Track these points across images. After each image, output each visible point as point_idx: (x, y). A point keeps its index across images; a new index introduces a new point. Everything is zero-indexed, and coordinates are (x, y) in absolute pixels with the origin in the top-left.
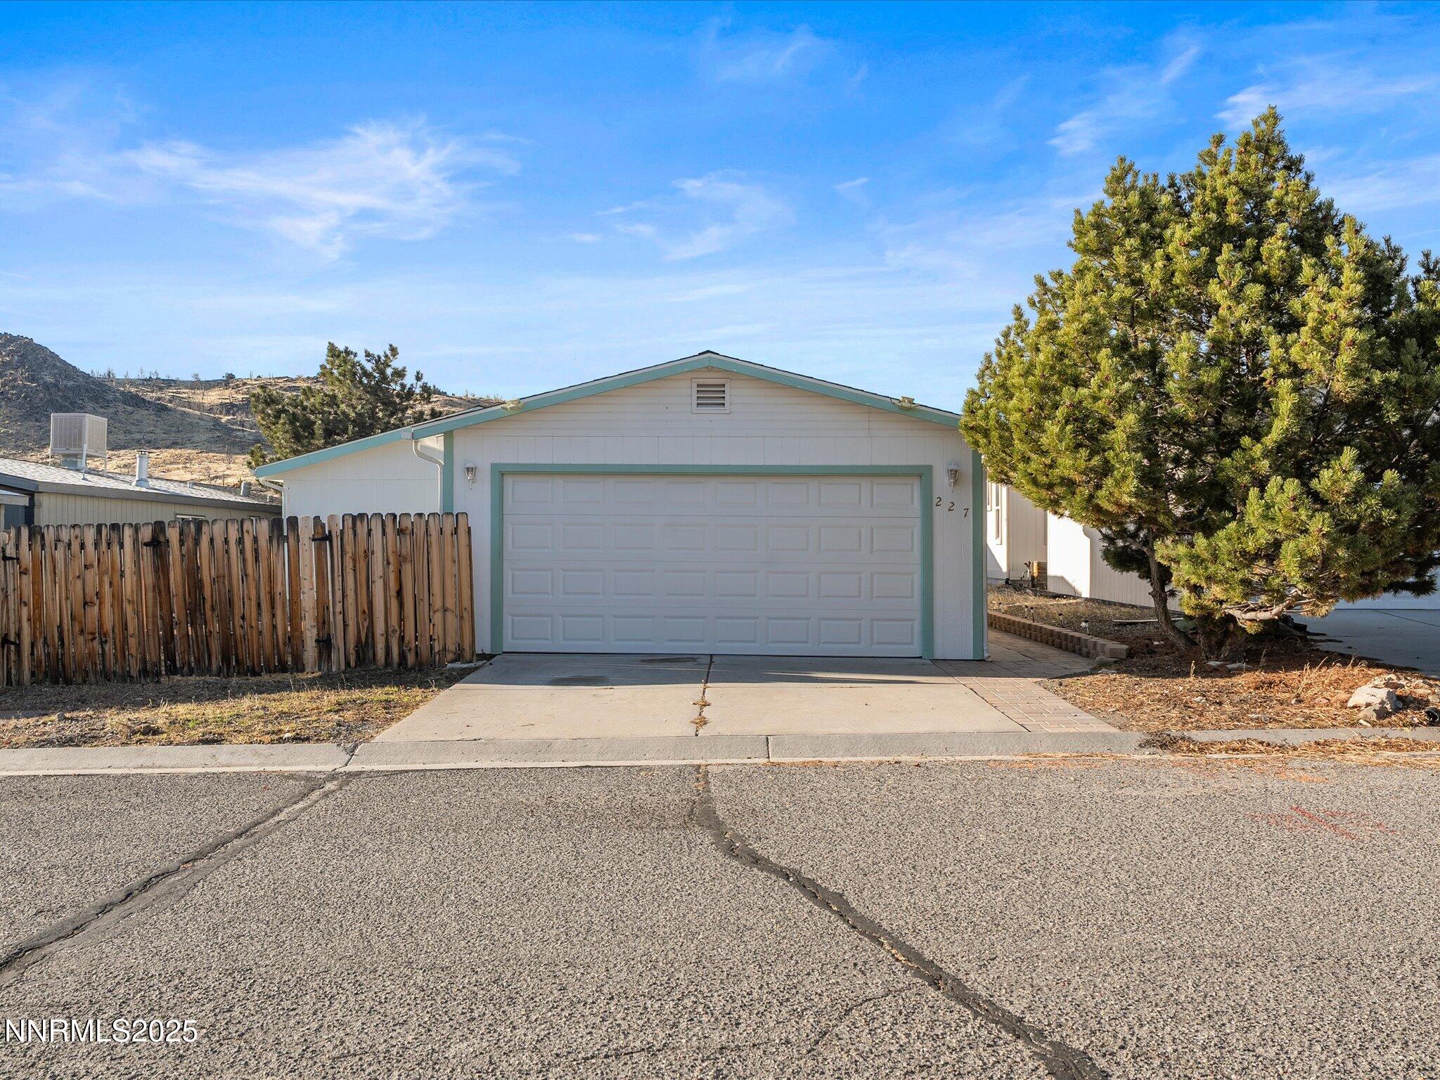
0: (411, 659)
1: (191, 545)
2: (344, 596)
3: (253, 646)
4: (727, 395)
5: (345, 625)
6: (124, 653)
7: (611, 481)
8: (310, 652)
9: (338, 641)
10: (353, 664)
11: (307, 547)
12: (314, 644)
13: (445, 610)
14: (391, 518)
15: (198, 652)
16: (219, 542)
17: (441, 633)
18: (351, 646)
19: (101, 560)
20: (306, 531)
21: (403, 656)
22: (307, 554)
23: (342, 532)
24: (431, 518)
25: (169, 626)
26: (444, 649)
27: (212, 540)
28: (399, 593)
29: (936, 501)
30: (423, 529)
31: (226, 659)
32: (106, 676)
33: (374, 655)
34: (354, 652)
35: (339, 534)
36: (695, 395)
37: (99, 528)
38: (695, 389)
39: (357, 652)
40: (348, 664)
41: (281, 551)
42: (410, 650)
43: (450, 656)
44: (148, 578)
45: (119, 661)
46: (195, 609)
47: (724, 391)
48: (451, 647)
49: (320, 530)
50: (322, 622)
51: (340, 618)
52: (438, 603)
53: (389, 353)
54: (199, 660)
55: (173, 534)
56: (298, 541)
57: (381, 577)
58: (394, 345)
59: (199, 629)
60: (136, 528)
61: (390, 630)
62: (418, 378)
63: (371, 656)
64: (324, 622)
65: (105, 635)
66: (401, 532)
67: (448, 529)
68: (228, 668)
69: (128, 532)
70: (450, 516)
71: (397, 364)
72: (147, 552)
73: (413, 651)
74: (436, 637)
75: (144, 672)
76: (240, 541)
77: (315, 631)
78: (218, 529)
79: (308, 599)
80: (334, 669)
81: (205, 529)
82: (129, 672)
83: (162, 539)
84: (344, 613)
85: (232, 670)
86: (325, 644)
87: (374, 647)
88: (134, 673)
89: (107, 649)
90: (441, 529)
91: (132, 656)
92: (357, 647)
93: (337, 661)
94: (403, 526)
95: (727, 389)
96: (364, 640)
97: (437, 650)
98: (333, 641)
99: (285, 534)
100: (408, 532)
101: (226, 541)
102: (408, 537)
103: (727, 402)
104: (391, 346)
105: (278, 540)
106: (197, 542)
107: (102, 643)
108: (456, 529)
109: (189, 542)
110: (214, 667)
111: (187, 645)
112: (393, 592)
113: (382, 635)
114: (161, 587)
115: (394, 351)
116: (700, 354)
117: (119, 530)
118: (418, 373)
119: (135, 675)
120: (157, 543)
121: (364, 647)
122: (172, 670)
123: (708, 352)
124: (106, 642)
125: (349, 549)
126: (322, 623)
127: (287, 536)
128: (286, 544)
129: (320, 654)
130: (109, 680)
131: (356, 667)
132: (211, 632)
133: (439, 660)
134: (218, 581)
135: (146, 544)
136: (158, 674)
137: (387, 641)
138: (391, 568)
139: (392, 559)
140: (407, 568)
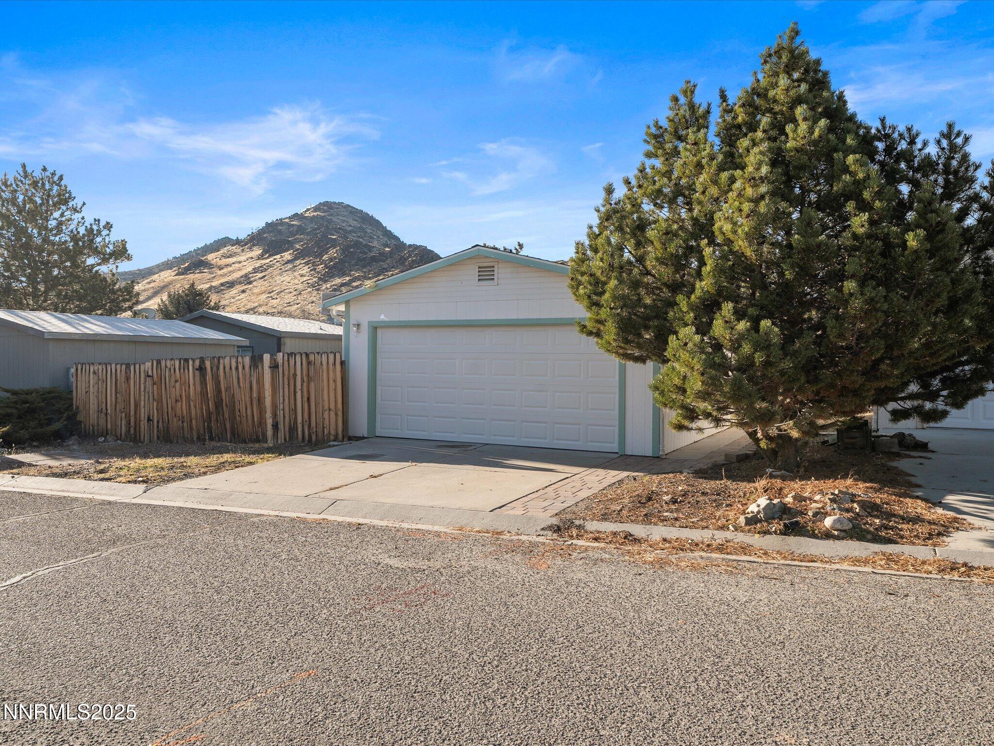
0: (313, 438)
2: (284, 400)
3: (244, 427)
4: (496, 273)
5: (284, 417)
6: (191, 428)
8: (270, 432)
9: (281, 426)
10: (287, 439)
11: (267, 372)
12: (271, 427)
13: (330, 410)
14: (304, 355)
15: (222, 430)
16: (227, 368)
17: (328, 423)
18: (287, 429)
19: (181, 378)
20: (267, 362)
21: (310, 436)
22: (267, 376)
23: (283, 363)
24: (323, 355)
26: (329, 433)
27: (224, 368)
28: (308, 399)
30: (320, 362)
31: (233, 433)
32: (185, 440)
36: (477, 273)
37: (180, 360)
38: (477, 270)
39: (289, 432)
40: (285, 439)
41: (255, 374)
42: (313, 433)
43: (332, 438)
44: (199, 388)
45: (189, 432)
46: (218, 404)
47: (493, 271)
49: (273, 362)
51: (282, 412)
52: (326, 407)
54: (222, 434)
55: (208, 364)
56: (263, 369)
57: (300, 390)
60: (194, 360)
61: (304, 421)
63: (296, 435)
65: (184, 418)
66: (310, 363)
67: (331, 362)
68: (235, 439)
69: (191, 362)
70: (332, 354)
72: (197, 373)
73: (315, 434)
74: (325, 426)
75: (198, 439)
76: (237, 368)
77: (271, 420)
78: (227, 360)
79: (268, 401)
80: (279, 443)
81: (221, 361)
82: (193, 438)
83: (203, 367)
84: (283, 410)
86: (275, 426)
87: (297, 430)
89: (184, 425)
90: (328, 361)
91: (194, 430)
92: (289, 429)
93: (281, 437)
94: (311, 360)
95: (496, 269)
96: (292, 426)
98: (279, 426)
99: (257, 364)
100: (312, 363)
101: (231, 368)
102: (312, 366)
103: (495, 277)
105: (254, 368)
106: (218, 368)
107: (183, 422)
108: (335, 361)
109: (215, 369)
110: (229, 438)
112: (305, 399)
113: (301, 423)
114: (204, 393)
116: (473, 247)
117: (187, 361)
119: (195, 440)
120: (201, 369)
121: (293, 429)
122: (211, 439)
123: (477, 245)
125: (286, 373)
126: (275, 416)
127: (258, 366)
128: (258, 370)
129: (274, 433)
130: (186, 442)
131: (289, 441)
134: (228, 390)
135: (198, 369)
136: (204, 440)
137: (303, 425)
138: (305, 384)
139: (305, 379)
140: (312, 385)
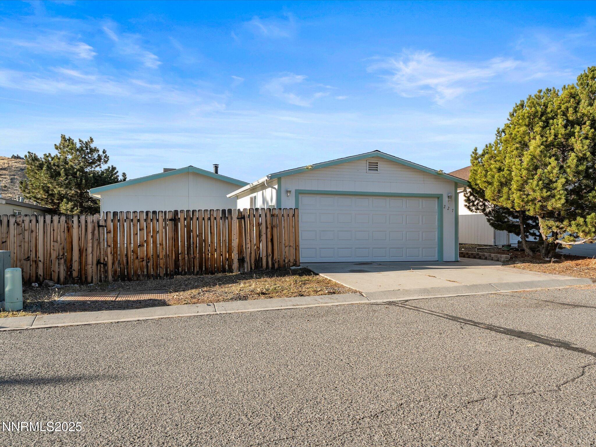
0: (276, 266)
1: (189, 220)
2: (250, 241)
3: (212, 262)
4: (378, 167)
5: (250, 253)
6: (157, 267)
7: (336, 197)
8: (235, 265)
9: (247, 259)
10: (253, 268)
11: (235, 222)
12: (237, 261)
13: (290, 246)
14: (268, 210)
15: (189, 266)
16: (200, 219)
17: (288, 255)
18: (253, 261)
19: (148, 226)
20: (235, 215)
21: (273, 264)
22: (235, 224)
23: (249, 215)
24: (284, 210)
25: (177, 255)
26: (289, 261)
27: (197, 218)
28: (272, 240)
29: (444, 206)
30: (281, 215)
31: (201, 267)
32: (148, 276)
33: (262, 264)
34: (254, 264)
35: (248, 216)
36: (368, 166)
37: (147, 213)
38: (368, 164)
40: (251, 268)
41: (225, 223)
42: (276, 262)
43: (291, 264)
44: (170, 234)
45: (155, 270)
46: (189, 247)
47: (377, 165)
48: (292, 261)
49: (240, 215)
50: (240, 252)
51: (247, 250)
52: (287, 244)
53: (89, 140)
54: (189, 269)
55: (181, 216)
56: (232, 219)
57: (265, 234)
58: (92, 138)
59: (190, 256)
60: (165, 213)
61: (268, 254)
62: (104, 152)
63: (260, 265)
64: (241, 252)
65: (148, 259)
66: (273, 215)
67: (291, 215)
68: (201, 271)
69: (161, 215)
70: (292, 209)
71: (93, 146)
72: (170, 223)
73: (277, 263)
74: (286, 257)
75: (166, 274)
76: (209, 219)
77: (237, 256)
78: (200, 213)
79: (235, 243)
80: (246, 271)
81: (194, 213)
82: (159, 274)
83: (177, 218)
84: (250, 248)
85: (203, 272)
86: (242, 261)
87: (262, 261)
88: (162, 275)
89: (149, 265)
90: (288, 214)
91: (161, 267)
92: (255, 261)
93: (247, 267)
94: (274, 213)
96: (258, 258)
97: (286, 262)
98: (245, 259)
99: (227, 216)
100: (275, 215)
101: (203, 219)
102: (275, 218)
103: (378, 169)
104: (91, 137)
105: (224, 219)
106: (191, 219)
107: (147, 262)
108: (294, 215)
110: (195, 272)
111: (184, 262)
112: (269, 240)
113: (265, 256)
114: (175, 238)
115: (92, 139)
116: (374, 151)
117: (156, 214)
118: (104, 150)
119: (162, 276)
120: (175, 220)
121: (258, 261)
122: (177, 273)
123: (377, 151)
124: (149, 262)
127: (228, 218)
128: (227, 220)
129: (239, 265)
130: (150, 278)
131: (254, 270)
132: (195, 257)
133: (287, 266)
134: (199, 236)
135: (170, 220)
136: (172, 275)
137: (267, 259)
138: (269, 230)
139: (269, 226)
140: (275, 230)
